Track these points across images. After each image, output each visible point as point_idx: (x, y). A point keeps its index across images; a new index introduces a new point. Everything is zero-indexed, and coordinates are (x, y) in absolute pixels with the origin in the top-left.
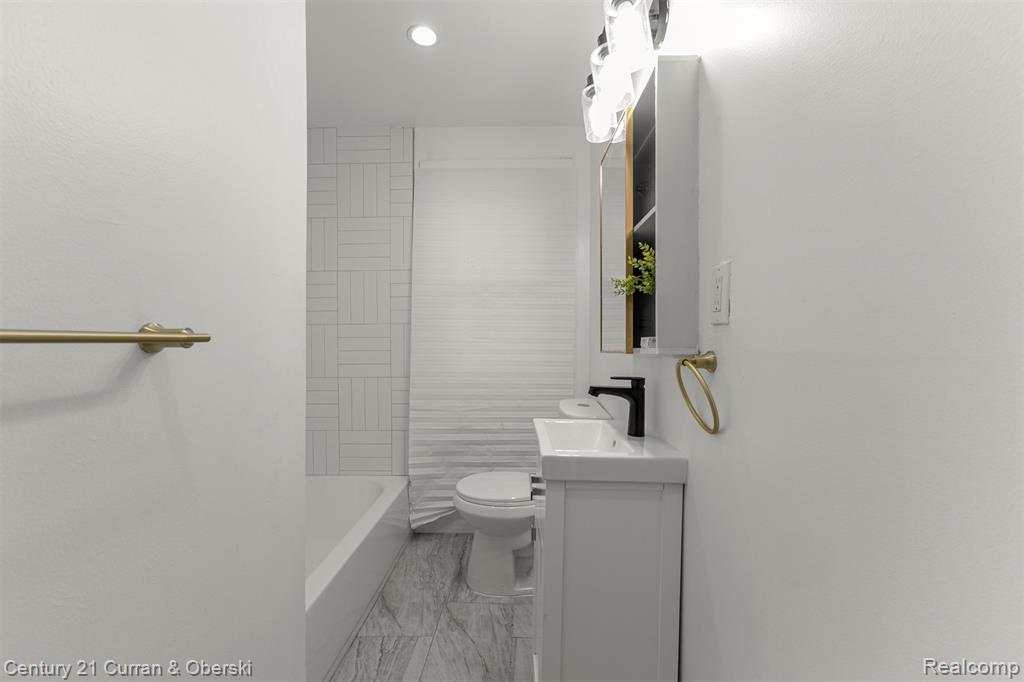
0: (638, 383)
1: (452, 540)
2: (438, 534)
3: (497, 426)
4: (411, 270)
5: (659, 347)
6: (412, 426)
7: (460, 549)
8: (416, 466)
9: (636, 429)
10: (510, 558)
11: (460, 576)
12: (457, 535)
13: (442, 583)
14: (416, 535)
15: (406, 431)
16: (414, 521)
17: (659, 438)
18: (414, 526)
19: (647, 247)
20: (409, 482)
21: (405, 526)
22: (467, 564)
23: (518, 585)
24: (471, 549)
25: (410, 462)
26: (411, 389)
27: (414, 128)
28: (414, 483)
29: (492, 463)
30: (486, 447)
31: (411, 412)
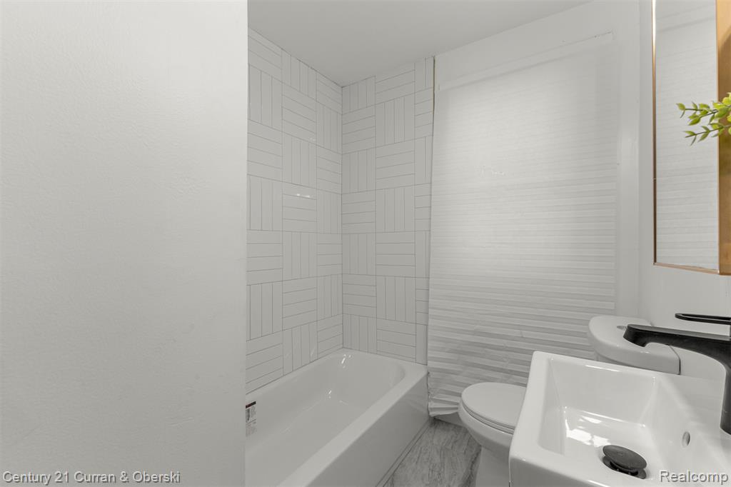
2: (456, 426)
4: (431, 183)
6: (431, 322)
8: (434, 359)
11: (468, 484)
14: (436, 421)
15: (427, 326)
16: (433, 409)
18: (433, 414)
20: (428, 372)
21: (424, 412)
25: (429, 356)
26: (430, 289)
27: (434, 58)
28: (433, 375)
29: (511, 371)
30: (503, 352)
31: (430, 310)
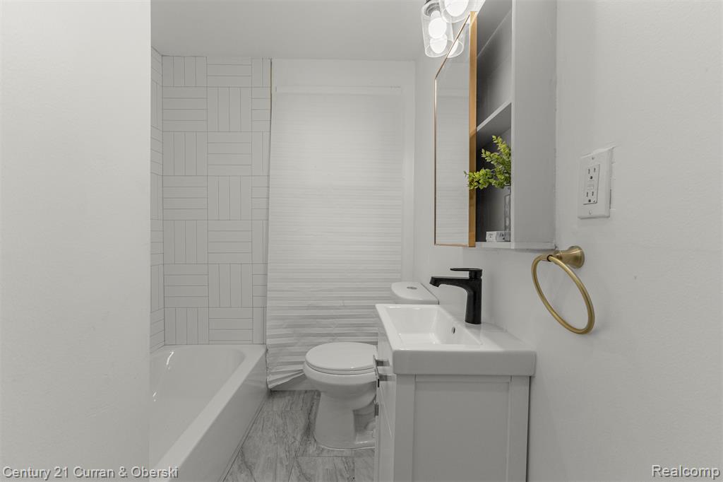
0: (476, 275)
1: (302, 396)
2: (290, 391)
3: (340, 303)
4: (269, 176)
5: (516, 241)
7: (309, 404)
8: (273, 337)
9: (474, 316)
10: (351, 416)
11: (309, 430)
12: (306, 392)
13: (294, 437)
14: (273, 393)
15: (264, 308)
16: (271, 382)
17: (497, 326)
18: (270, 386)
19: (500, 140)
20: (267, 350)
21: (263, 386)
22: (315, 419)
23: (357, 438)
24: (318, 405)
25: (267, 334)
26: (269, 274)
27: (271, 60)
28: (271, 351)
29: (336, 334)
30: (331, 320)
31: (268, 293)
